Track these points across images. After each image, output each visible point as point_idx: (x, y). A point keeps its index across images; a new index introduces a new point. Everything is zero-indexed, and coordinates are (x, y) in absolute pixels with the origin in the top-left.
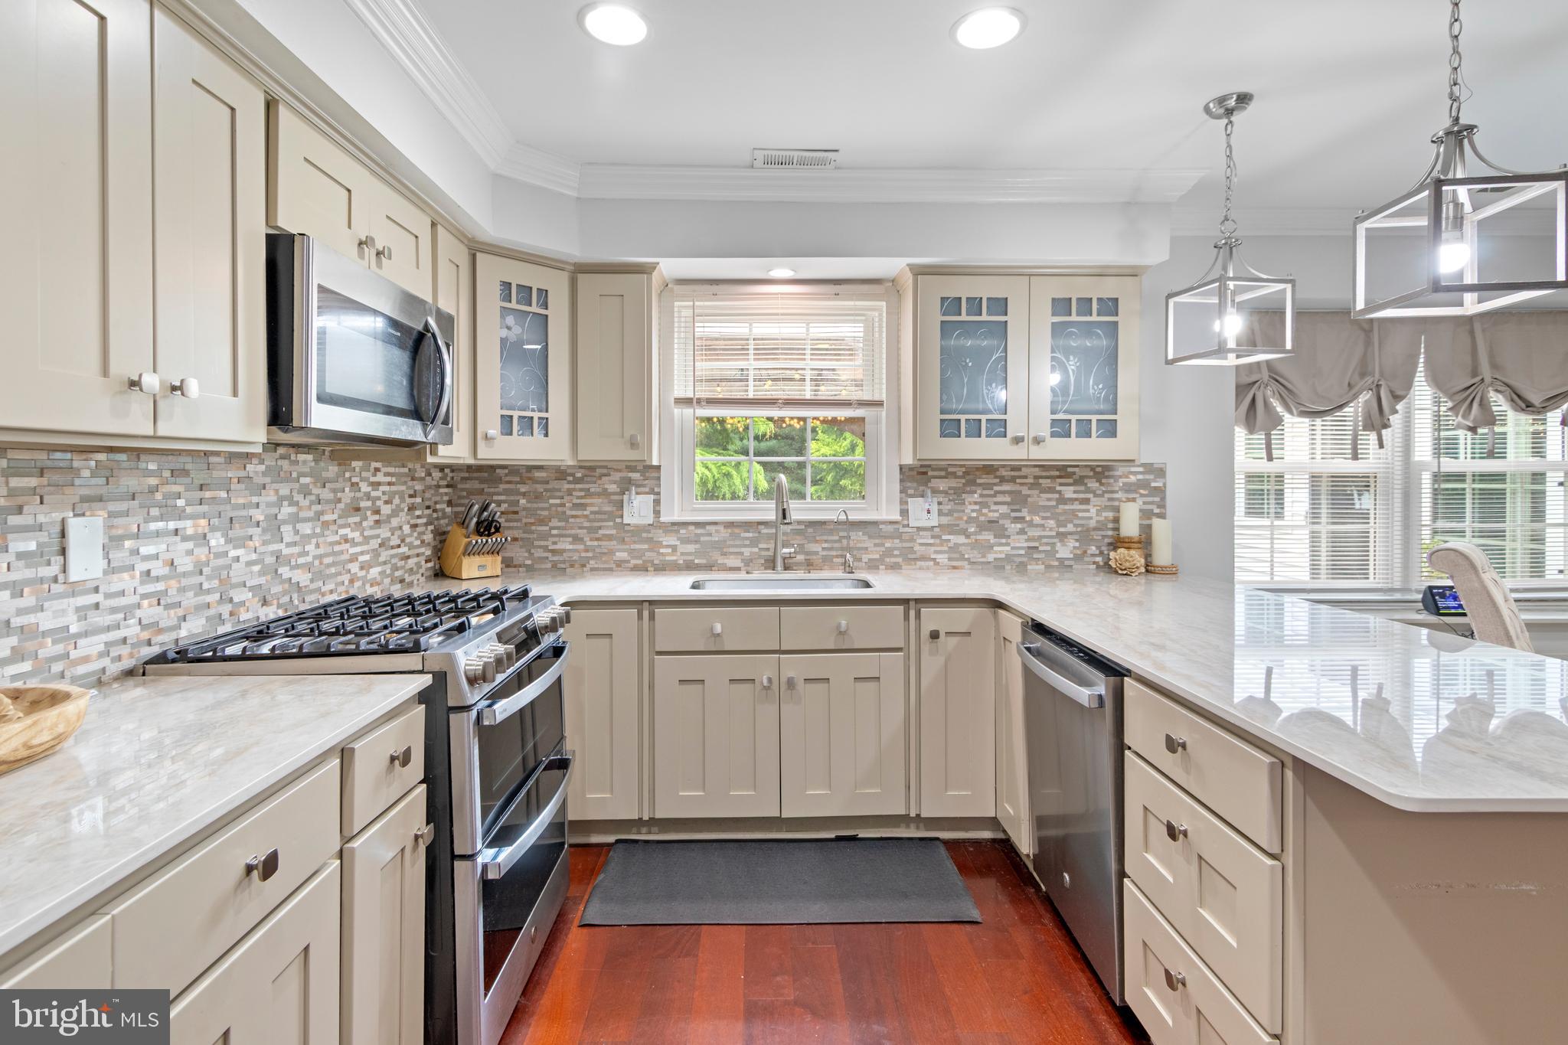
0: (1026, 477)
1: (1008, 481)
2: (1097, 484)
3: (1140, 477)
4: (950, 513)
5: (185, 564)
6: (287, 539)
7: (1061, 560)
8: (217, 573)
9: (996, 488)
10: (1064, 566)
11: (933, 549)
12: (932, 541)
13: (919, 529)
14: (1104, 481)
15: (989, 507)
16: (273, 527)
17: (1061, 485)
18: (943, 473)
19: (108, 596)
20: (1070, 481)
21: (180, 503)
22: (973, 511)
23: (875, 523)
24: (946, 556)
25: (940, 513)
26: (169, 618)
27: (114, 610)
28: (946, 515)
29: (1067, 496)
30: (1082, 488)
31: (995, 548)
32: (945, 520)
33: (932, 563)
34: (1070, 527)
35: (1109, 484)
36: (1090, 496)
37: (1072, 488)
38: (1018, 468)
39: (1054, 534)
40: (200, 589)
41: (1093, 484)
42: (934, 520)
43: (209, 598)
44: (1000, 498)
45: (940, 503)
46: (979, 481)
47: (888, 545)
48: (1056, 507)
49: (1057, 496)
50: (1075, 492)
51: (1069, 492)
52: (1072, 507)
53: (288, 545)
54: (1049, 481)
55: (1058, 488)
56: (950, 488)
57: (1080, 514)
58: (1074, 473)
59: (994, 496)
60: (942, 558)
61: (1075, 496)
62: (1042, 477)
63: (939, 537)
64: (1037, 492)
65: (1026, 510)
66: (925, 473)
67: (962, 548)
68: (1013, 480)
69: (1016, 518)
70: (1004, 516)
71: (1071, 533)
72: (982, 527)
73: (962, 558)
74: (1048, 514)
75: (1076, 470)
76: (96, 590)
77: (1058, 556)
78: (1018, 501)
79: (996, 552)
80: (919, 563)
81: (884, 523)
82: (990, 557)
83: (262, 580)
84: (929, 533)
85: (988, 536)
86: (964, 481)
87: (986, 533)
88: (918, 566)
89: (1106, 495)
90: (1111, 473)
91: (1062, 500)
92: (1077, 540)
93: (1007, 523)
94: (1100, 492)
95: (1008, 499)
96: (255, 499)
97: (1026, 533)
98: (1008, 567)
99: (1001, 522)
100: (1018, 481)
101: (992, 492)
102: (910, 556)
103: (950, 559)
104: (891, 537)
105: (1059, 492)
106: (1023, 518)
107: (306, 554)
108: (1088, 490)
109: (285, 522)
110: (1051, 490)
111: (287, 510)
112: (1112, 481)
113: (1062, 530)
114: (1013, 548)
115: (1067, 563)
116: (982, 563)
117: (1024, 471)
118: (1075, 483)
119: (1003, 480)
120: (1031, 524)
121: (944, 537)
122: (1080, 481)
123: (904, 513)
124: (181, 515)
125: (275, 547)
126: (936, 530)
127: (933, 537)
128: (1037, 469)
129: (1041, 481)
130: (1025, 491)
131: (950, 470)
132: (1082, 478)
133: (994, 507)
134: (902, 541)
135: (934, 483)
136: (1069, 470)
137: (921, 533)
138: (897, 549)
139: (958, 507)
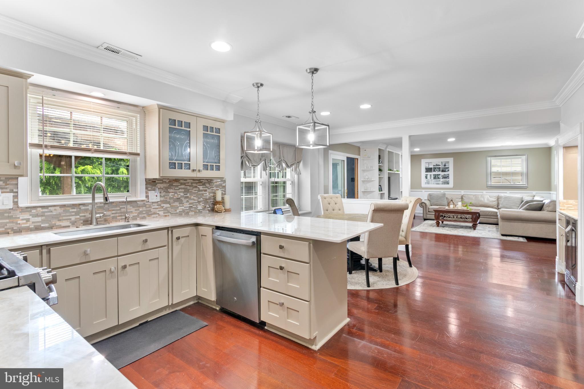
0: (188, 183)
1: (183, 184)
2: (209, 185)
3: (220, 183)
4: (164, 196)
7: (199, 210)
9: (179, 187)
10: (200, 212)
11: (158, 210)
12: (157, 207)
13: (153, 203)
14: (210, 184)
15: (177, 193)
17: (199, 185)
18: (161, 182)
20: (201, 184)
22: (172, 195)
23: (136, 201)
24: (163, 212)
25: (161, 196)
28: (163, 197)
29: (200, 189)
30: (205, 186)
31: (179, 208)
32: (162, 199)
33: (157, 215)
34: (201, 199)
35: (212, 185)
36: (207, 189)
37: (202, 186)
38: (186, 180)
39: (197, 201)
41: (207, 185)
42: (158, 199)
44: (180, 190)
45: (160, 193)
46: (174, 184)
47: (141, 210)
48: (197, 193)
49: (198, 189)
50: (203, 188)
51: (201, 188)
52: (202, 193)
54: (195, 184)
55: (198, 187)
56: (164, 187)
57: (204, 195)
58: (202, 182)
59: (179, 189)
60: (161, 213)
61: (203, 189)
62: (193, 183)
63: (160, 205)
64: (192, 188)
65: (189, 194)
66: (155, 182)
67: (168, 209)
68: (184, 184)
69: (185, 197)
70: (182, 196)
71: (202, 201)
72: (175, 201)
73: (169, 212)
74: (195, 195)
75: (203, 180)
77: (198, 209)
78: (186, 191)
80: (153, 216)
81: (139, 201)
82: (178, 211)
84: (156, 204)
85: (177, 204)
86: (169, 184)
87: (176, 203)
88: (152, 217)
89: (211, 189)
90: (212, 182)
91: (199, 190)
92: (203, 203)
93: (183, 199)
94: (209, 188)
95: (183, 190)
97: (189, 202)
98: (183, 214)
99: (181, 198)
100: (186, 184)
101: (178, 188)
102: (149, 213)
103: (164, 213)
104: (142, 207)
105: (198, 188)
106: (188, 197)
108: (206, 187)
110: (196, 187)
112: (212, 184)
113: (199, 200)
114: (185, 207)
115: (201, 211)
116: (175, 213)
117: (188, 181)
118: (203, 185)
119: (182, 184)
120: (190, 199)
121: (162, 205)
122: (204, 184)
123: (147, 197)
126: (159, 202)
127: (158, 205)
128: (192, 180)
129: (193, 184)
130: (188, 187)
131: (164, 180)
132: (205, 183)
133: (178, 193)
134: (146, 208)
135: (158, 185)
136: (201, 180)
137: (154, 204)
138: (144, 211)
139: (167, 194)
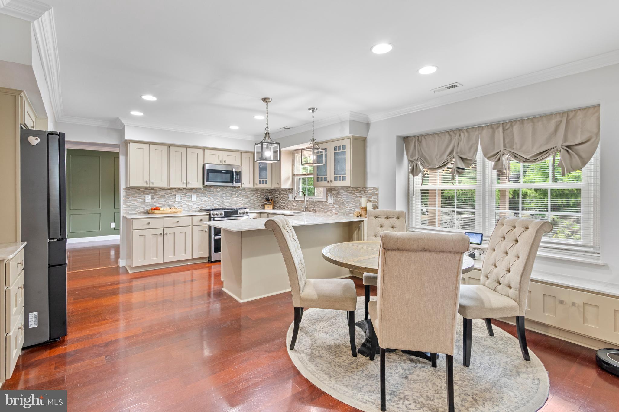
3: (372, 191)
5: (207, 200)
6: (224, 199)
8: (211, 202)
9: (344, 194)
11: (332, 208)
13: (330, 203)
14: (365, 192)
15: (342, 199)
16: (222, 197)
18: (334, 190)
19: (197, 203)
20: (358, 192)
21: (206, 193)
22: (339, 199)
23: (323, 202)
26: (204, 206)
27: (197, 204)
29: (357, 196)
30: (360, 194)
32: (334, 201)
34: (358, 205)
36: (362, 196)
39: (355, 206)
40: (209, 204)
41: (363, 193)
42: (332, 201)
43: (210, 205)
44: (344, 196)
45: (333, 197)
46: (340, 192)
48: (355, 199)
49: (355, 196)
51: (358, 195)
52: (358, 199)
53: (225, 200)
55: (356, 194)
56: (335, 194)
58: (359, 190)
60: (334, 211)
62: (352, 191)
64: (351, 195)
66: (331, 190)
67: (337, 209)
69: (347, 201)
72: (341, 204)
74: (354, 201)
76: (195, 202)
79: (344, 210)
80: (330, 212)
83: (220, 204)
86: (338, 192)
89: (366, 196)
90: (366, 190)
91: (356, 197)
93: (346, 203)
94: (364, 195)
95: (346, 196)
96: (218, 193)
97: (349, 206)
98: (345, 214)
100: (348, 192)
102: (328, 210)
104: (325, 205)
105: (356, 195)
107: (229, 201)
109: (224, 197)
110: (354, 194)
111: (224, 195)
112: (367, 192)
121: (334, 206)
123: (327, 199)
124: (206, 195)
125: (222, 200)
127: (332, 205)
132: (361, 191)
135: (333, 192)
137: (330, 205)
138: (326, 208)
139: (337, 198)
